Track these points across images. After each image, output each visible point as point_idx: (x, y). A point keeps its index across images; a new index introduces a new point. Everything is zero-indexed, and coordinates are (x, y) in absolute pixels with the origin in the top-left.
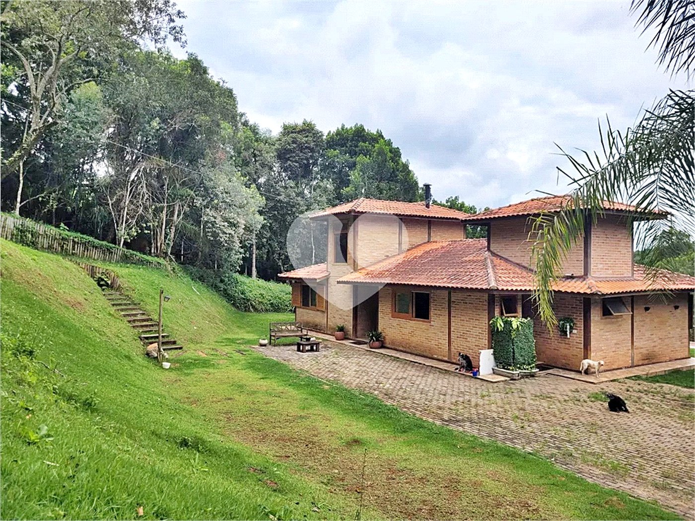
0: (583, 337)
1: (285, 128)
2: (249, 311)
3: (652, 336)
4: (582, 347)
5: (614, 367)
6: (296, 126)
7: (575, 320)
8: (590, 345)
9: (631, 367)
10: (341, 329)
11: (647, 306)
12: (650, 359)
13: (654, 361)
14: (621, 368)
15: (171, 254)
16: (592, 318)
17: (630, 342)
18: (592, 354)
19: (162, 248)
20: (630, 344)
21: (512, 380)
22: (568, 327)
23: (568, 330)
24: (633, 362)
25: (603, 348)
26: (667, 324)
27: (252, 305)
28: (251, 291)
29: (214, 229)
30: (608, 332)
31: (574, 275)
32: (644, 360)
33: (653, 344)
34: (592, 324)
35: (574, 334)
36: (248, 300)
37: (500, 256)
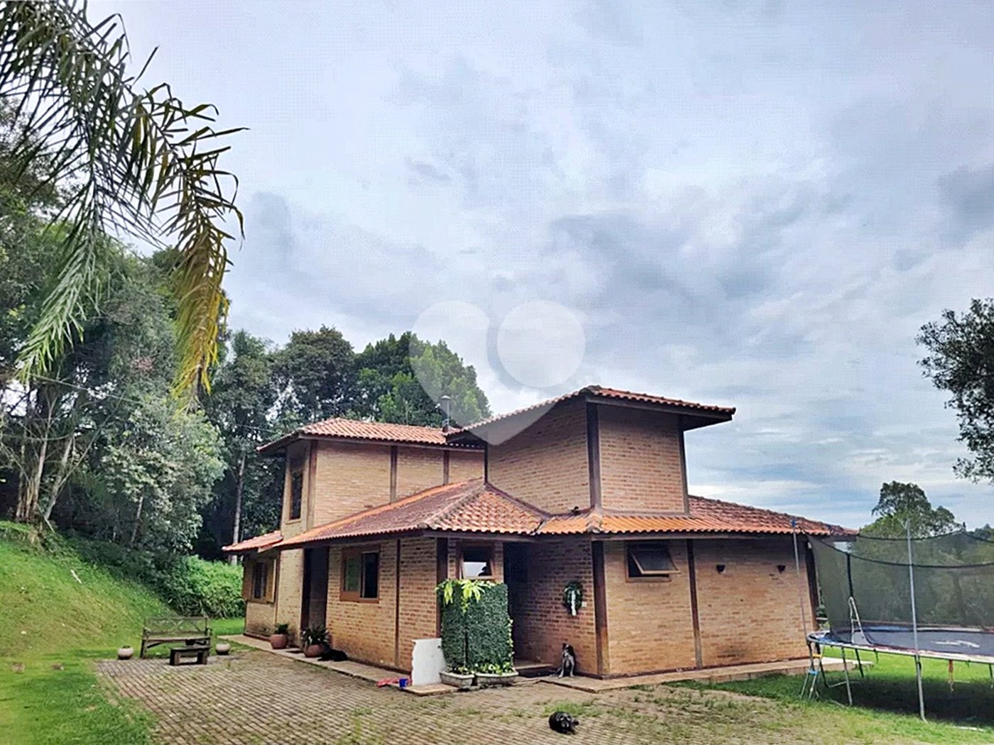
0: (594, 612)
1: (296, 337)
2: (199, 615)
3: (737, 616)
4: (594, 631)
5: (658, 668)
6: (310, 334)
7: (584, 585)
8: (606, 626)
9: (695, 669)
10: (283, 629)
11: (721, 564)
12: (734, 655)
13: (744, 660)
14: (675, 671)
15: (49, 519)
16: (606, 579)
17: (691, 623)
18: (610, 644)
19: (34, 507)
20: (692, 628)
21: (461, 690)
22: (574, 597)
23: (573, 602)
24: (700, 661)
25: (633, 633)
26: (768, 596)
27: (205, 605)
28: (208, 583)
29: (118, 476)
30: (643, 604)
31: (580, 509)
32: (724, 657)
33: (740, 630)
34: (607, 591)
35: (585, 608)
36: (201, 597)
37: (498, 490)
